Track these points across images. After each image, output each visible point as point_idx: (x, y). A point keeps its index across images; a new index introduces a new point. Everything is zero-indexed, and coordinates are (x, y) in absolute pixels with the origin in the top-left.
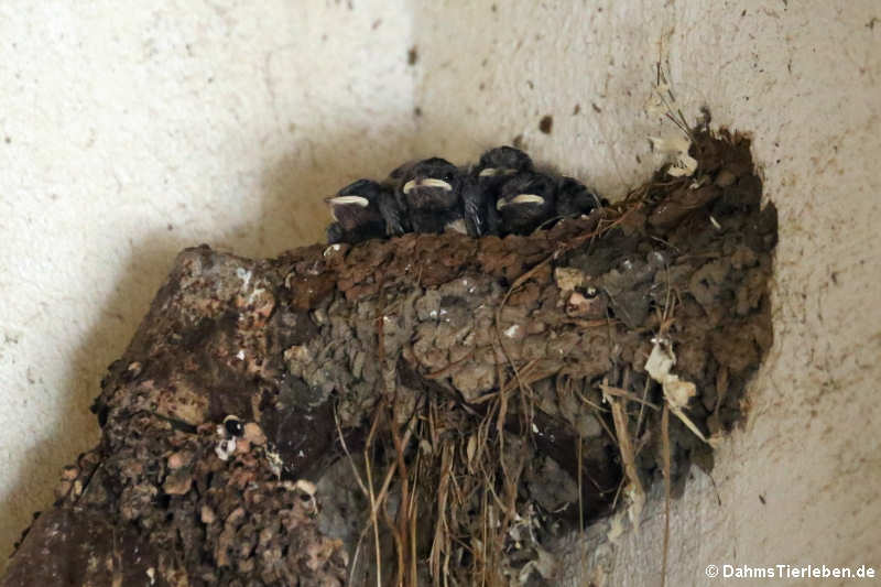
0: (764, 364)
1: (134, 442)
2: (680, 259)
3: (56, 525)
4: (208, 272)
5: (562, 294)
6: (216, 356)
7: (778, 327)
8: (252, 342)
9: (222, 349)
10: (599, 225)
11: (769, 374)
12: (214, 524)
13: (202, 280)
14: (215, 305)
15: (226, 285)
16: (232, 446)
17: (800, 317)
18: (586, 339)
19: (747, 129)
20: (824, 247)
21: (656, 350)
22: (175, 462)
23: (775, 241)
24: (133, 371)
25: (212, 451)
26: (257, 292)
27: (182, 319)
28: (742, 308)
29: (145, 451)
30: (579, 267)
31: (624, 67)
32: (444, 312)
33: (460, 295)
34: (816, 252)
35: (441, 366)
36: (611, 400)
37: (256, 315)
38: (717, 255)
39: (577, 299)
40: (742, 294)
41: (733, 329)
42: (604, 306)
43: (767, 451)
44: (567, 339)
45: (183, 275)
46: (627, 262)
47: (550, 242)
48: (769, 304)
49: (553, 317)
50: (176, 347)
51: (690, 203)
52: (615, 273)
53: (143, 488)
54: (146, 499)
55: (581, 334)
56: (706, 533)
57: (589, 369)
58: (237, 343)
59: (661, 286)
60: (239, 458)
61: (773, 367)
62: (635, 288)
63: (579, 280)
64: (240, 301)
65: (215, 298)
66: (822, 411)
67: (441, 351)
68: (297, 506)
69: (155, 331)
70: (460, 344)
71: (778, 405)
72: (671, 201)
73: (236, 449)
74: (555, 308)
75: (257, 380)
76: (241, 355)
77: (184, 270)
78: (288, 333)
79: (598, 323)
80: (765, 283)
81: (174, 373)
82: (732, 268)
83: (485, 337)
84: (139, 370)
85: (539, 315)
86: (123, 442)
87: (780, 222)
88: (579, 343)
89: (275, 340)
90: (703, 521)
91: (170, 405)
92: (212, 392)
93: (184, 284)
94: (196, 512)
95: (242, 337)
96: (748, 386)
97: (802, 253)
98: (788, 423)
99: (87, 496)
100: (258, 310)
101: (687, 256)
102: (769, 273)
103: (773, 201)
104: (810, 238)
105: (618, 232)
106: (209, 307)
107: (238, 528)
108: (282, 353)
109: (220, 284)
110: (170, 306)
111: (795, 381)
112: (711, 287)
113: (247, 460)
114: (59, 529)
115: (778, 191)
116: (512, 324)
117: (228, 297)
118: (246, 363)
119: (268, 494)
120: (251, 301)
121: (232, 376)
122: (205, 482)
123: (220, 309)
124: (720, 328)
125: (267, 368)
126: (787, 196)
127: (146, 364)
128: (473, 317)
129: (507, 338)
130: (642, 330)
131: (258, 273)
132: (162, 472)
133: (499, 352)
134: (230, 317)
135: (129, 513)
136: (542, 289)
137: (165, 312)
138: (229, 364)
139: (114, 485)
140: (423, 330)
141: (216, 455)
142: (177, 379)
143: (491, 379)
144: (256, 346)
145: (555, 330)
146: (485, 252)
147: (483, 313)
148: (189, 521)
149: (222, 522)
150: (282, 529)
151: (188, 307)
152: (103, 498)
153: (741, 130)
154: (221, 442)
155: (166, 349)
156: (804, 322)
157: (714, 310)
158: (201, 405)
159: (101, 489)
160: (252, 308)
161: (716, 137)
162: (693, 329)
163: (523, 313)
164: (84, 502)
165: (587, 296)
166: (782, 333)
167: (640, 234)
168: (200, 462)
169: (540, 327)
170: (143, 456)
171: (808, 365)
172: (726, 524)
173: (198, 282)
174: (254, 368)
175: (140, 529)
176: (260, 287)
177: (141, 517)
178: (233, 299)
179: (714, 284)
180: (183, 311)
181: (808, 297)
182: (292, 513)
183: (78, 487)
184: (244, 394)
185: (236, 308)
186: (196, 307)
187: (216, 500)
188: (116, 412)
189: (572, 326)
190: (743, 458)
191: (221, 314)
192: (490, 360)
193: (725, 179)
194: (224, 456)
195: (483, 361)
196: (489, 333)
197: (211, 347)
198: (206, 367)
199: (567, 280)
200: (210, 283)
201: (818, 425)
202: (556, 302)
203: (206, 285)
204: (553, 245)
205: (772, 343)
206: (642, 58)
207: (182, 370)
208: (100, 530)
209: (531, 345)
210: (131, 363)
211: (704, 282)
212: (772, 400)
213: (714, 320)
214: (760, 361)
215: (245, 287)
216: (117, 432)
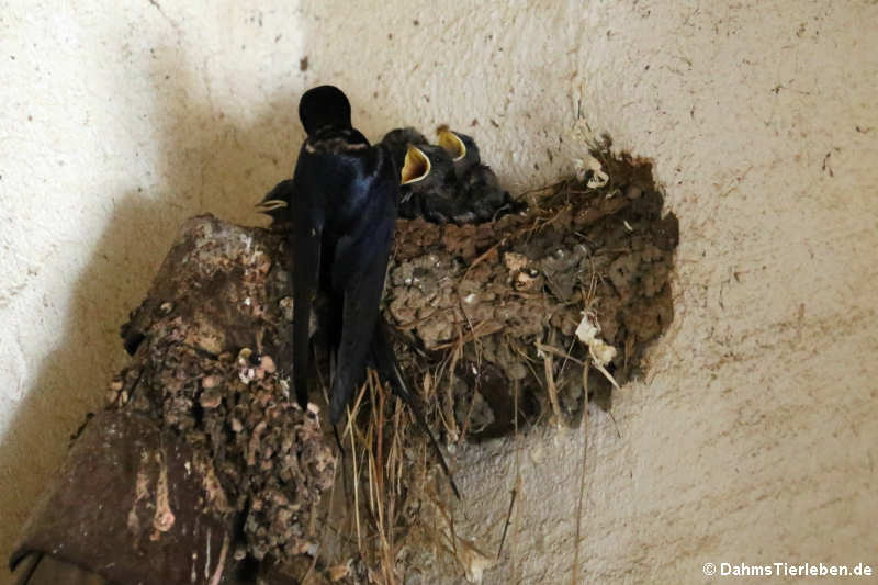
0: (664, 335)
1: (174, 365)
2: (599, 251)
3: (114, 426)
4: (218, 236)
5: (511, 273)
6: (229, 302)
7: (678, 309)
8: (255, 292)
9: (233, 296)
10: (536, 222)
11: (670, 343)
12: (242, 432)
13: (214, 242)
14: (226, 262)
15: (233, 247)
16: (251, 372)
17: (702, 303)
18: (526, 308)
19: (649, 155)
20: (726, 252)
21: (584, 320)
22: (209, 383)
23: (677, 243)
24: (165, 309)
25: (236, 375)
26: (258, 254)
27: (200, 271)
28: (650, 293)
29: (183, 373)
30: (523, 253)
31: (524, 96)
32: (416, 280)
33: (429, 267)
34: (719, 255)
35: (409, 321)
36: (543, 355)
37: (257, 272)
38: (628, 250)
39: (523, 278)
40: (650, 281)
41: (641, 307)
42: (541, 284)
43: (665, 401)
44: (512, 306)
45: (197, 236)
46: (560, 252)
47: (496, 232)
48: (670, 289)
49: (502, 290)
50: (197, 293)
51: (609, 208)
52: (551, 259)
53: (181, 401)
54: (184, 409)
55: (523, 304)
56: (603, 457)
57: (526, 329)
58: (244, 292)
59: (586, 271)
60: (260, 383)
61: (673, 338)
62: (566, 272)
63: (524, 263)
64: (245, 260)
65: (225, 256)
66: (723, 376)
67: (411, 309)
68: (306, 423)
69: (179, 278)
70: (428, 305)
71: (678, 367)
72: (590, 206)
73: (255, 376)
74: (504, 283)
75: (260, 321)
76: (248, 302)
77: (198, 233)
78: (281, 287)
79: (536, 296)
80: (666, 275)
81: (197, 313)
82: (642, 261)
83: (447, 301)
84: (170, 309)
85: (492, 287)
86: (163, 364)
87: (681, 229)
88: (521, 310)
89: (272, 290)
90: (599, 447)
91: (196, 338)
92: (228, 329)
93: (200, 244)
94: (225, 422)
95: (247, 288)
96: (648, 351)
97: (704, 255)
98: (688, 382)
99: (133, 404)
100: (259, 268)
101: (605, 249)
102: (671, 267)
103: (674, 212)
104: (712, 244)
105: (550, 227)
106: (221, 263)
107: (262, 437)
108: (278, 303)
109: (228, 247)
110: (189, 259)
111: (694, 350)
112: (625, 275)
113: (267, 385)
114: (116, 428)
115: (680, 205)
116: (469, 293)
117: (235, 257)
118: (252, 308)
119: (283, 412)
120: (253, 260)
121: (241, 318)
122: (232, 400)
123: (229, 264)
124: (630, 305)
125: (267, 312)
126: (688, 210)
127: (175, 305)
128: (438, 285)
129: (466, 304)
130: (568, 303)
131: (256, 239)
132: (196, 390)
133: (458, 313)
134: (238, 271)
135: (172, 419)
136: (493, 267)
137: (185, 265)
138: (239, 308)
139: (157, 397)
140: (397, 292)
141: (240, 379)
142: (199, 317)
143: (449, 333)
144: (258, 295)
145: (504, 299)
146: (448, 235)
147: (446, 283)
148: (219, 428)
149: (249, 431)
150: (298, 440)
151: (204, 262)
152: (146, 407)
153: (643, 155)
154: (244, 370)
155: (189, 294)
156: (705, 306)
157: (627, 292)
158: (219, 338)
159: (144, 398)
160: (254, 266)
161: (617, 158)
162: (607, 305)
163: (478, 285)
164: (131, 408)
165: (531, 276)
166: (683, 313)
167: (566, 230)
168: (227, 384)
169: (491, 297)
170: (182, 376)
171: (708, 338)
172: (624, 452)
173: (210, 243)
174: (257, 312)
175: (178, 433)
176: (259, 250)
177: (179, 423)
178: (239, 260)
179: (628, 272)
180: (200, 265)
181: (709, 289)
182: (305, 428)
183: (125, 395)
184: (250, 331)
185: (242, 264)
186: (210, 262)
187: (244, 414)
188: (156, 340)
189: (517, 297)
190: (641, 404)
191: (231, 269)
192: (451, 318)
193: (634, 193)
194: (246, 381)
195: (445, 319)
196: (451, 299)
197: (225, 294)
198: (221, 310)
199: (514, 262)
200: (220, 245)
201: (717, 386)
202: (506, 278)
203: (217, 246)
204: (499, 233)
205: (672, 321)
206: (543, 91)
207: (203, 311)
208: (148, 431)
209: (482, 309)
210: (163, 302)
211: (620, 270)
212: (671, 363)
213: (626, 299)
214: (660, 332)
215: (248, 249)
216: (157, 357)
